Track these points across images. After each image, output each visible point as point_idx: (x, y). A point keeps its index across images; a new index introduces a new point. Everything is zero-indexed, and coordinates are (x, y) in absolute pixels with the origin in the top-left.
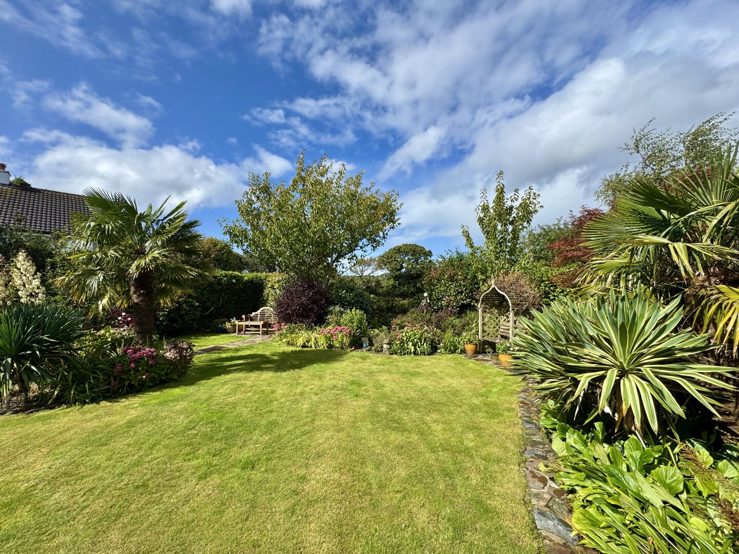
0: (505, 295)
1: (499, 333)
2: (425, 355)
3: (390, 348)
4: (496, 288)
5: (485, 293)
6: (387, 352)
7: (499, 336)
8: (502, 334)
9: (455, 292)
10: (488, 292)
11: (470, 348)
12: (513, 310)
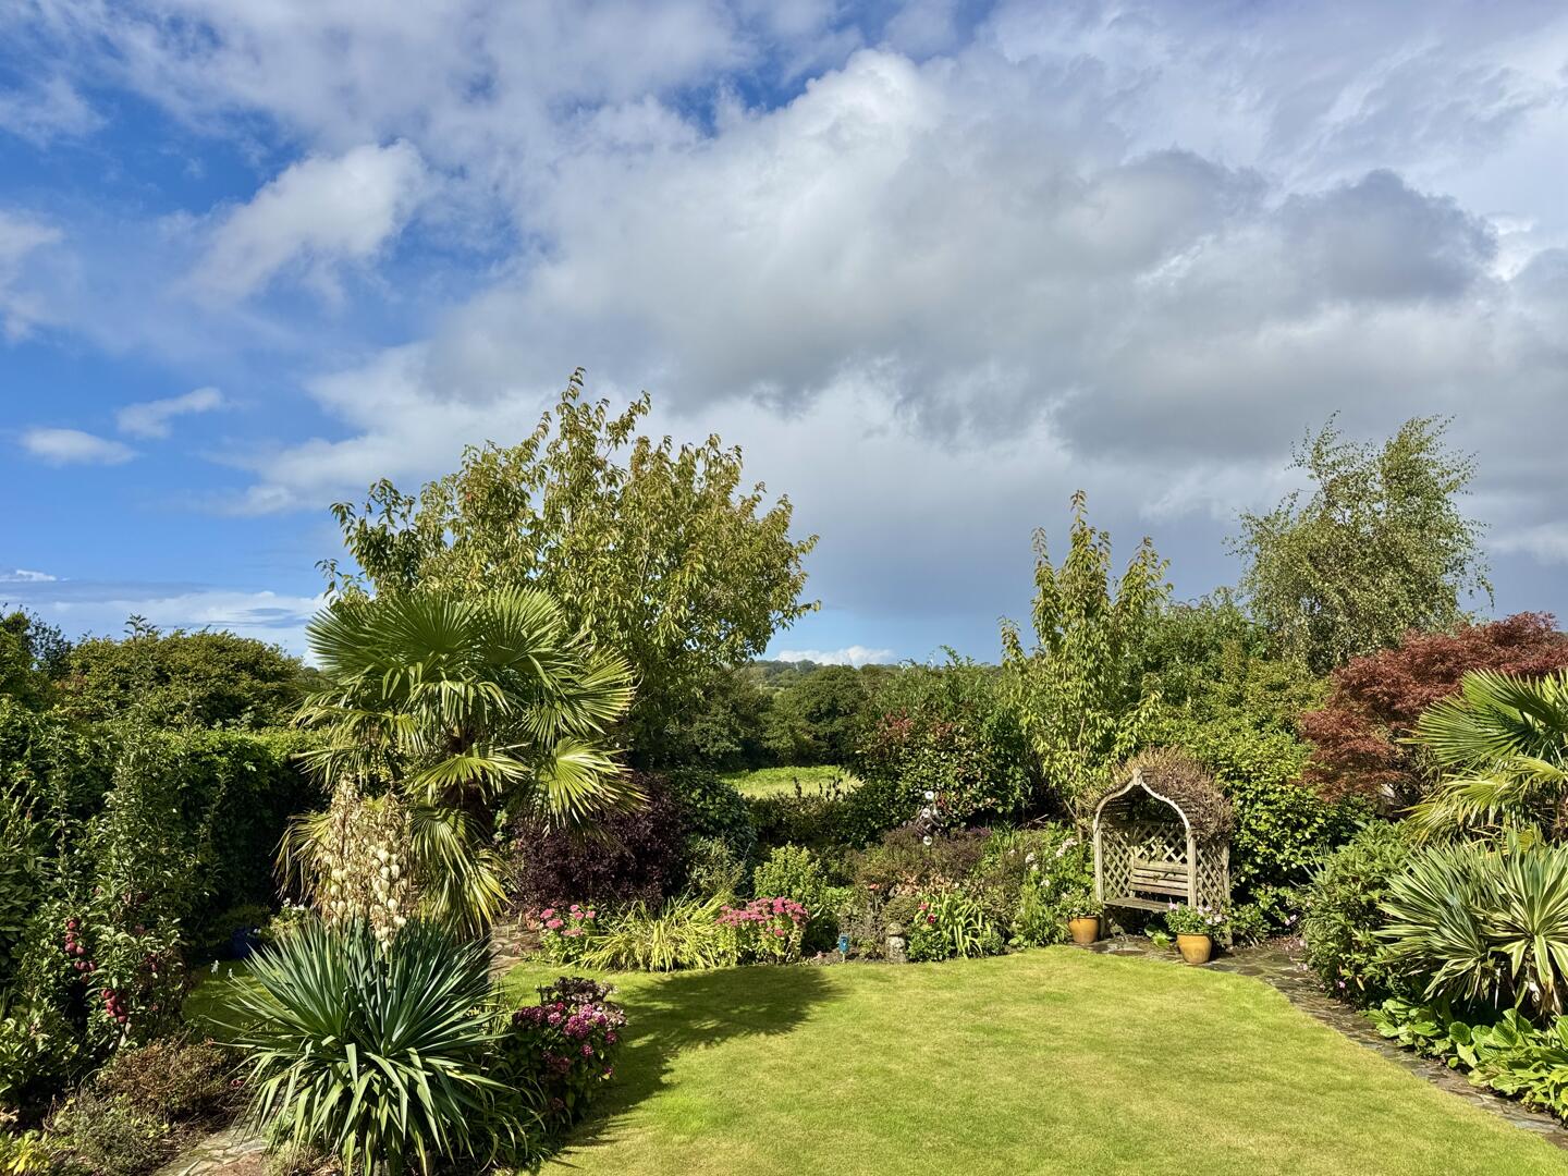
0: (1172, 803)
1: (1133, 887)
2: (992, 954)
3: (907, 946)
4: (1144, 785)
5: (1111, 796)
6: (902, 958)
7: (1132, 894)
8: (1139, 888)
9: (956, 778)
10: (1120, 794)
11: (1084, 927)
12: (1194, 836)
